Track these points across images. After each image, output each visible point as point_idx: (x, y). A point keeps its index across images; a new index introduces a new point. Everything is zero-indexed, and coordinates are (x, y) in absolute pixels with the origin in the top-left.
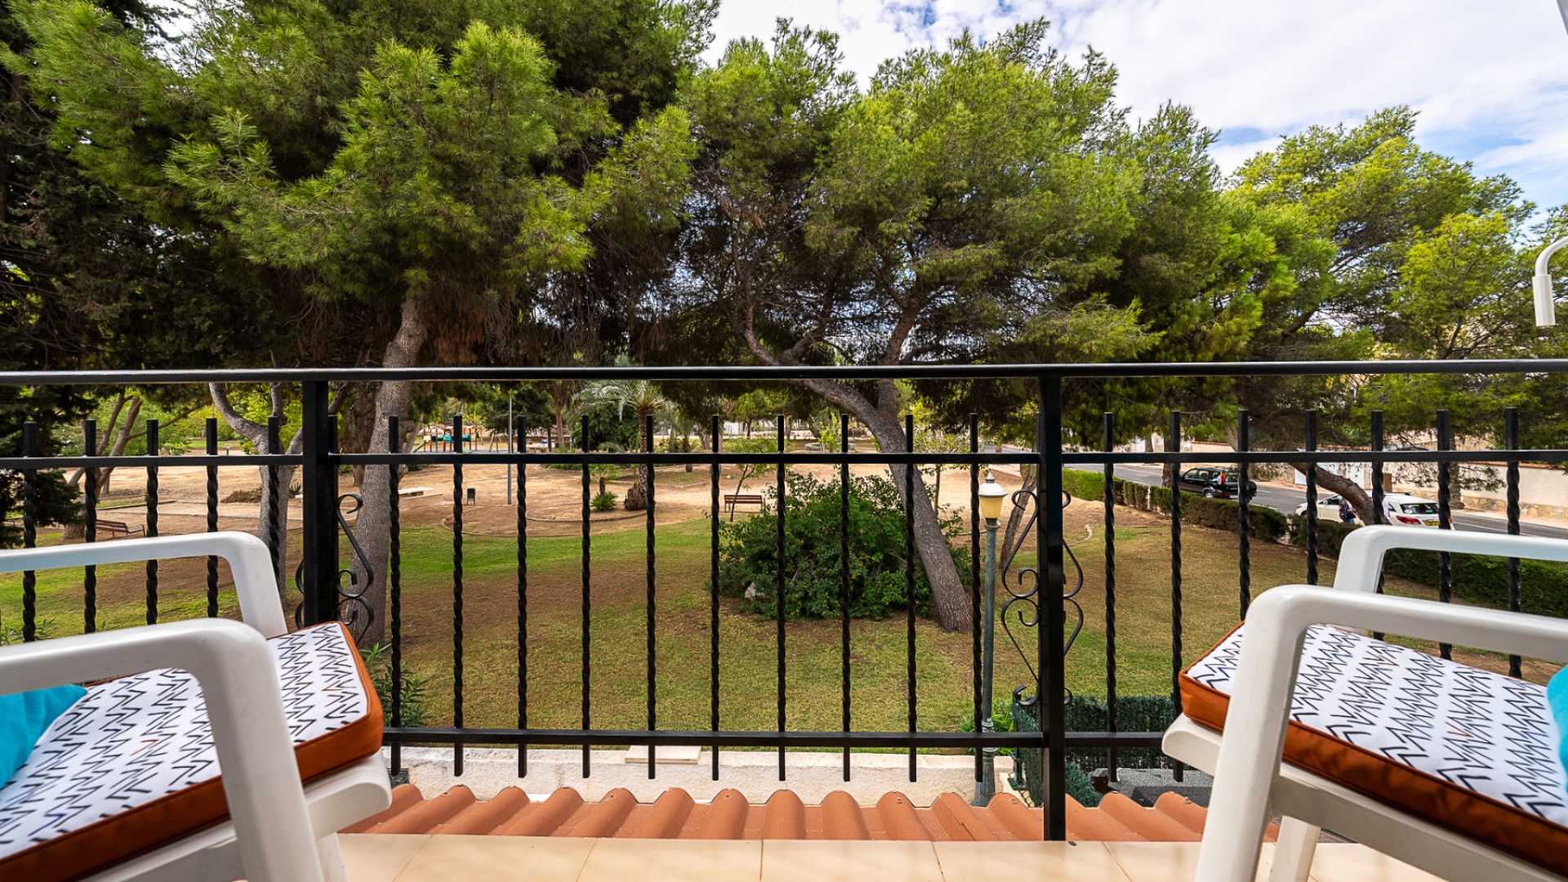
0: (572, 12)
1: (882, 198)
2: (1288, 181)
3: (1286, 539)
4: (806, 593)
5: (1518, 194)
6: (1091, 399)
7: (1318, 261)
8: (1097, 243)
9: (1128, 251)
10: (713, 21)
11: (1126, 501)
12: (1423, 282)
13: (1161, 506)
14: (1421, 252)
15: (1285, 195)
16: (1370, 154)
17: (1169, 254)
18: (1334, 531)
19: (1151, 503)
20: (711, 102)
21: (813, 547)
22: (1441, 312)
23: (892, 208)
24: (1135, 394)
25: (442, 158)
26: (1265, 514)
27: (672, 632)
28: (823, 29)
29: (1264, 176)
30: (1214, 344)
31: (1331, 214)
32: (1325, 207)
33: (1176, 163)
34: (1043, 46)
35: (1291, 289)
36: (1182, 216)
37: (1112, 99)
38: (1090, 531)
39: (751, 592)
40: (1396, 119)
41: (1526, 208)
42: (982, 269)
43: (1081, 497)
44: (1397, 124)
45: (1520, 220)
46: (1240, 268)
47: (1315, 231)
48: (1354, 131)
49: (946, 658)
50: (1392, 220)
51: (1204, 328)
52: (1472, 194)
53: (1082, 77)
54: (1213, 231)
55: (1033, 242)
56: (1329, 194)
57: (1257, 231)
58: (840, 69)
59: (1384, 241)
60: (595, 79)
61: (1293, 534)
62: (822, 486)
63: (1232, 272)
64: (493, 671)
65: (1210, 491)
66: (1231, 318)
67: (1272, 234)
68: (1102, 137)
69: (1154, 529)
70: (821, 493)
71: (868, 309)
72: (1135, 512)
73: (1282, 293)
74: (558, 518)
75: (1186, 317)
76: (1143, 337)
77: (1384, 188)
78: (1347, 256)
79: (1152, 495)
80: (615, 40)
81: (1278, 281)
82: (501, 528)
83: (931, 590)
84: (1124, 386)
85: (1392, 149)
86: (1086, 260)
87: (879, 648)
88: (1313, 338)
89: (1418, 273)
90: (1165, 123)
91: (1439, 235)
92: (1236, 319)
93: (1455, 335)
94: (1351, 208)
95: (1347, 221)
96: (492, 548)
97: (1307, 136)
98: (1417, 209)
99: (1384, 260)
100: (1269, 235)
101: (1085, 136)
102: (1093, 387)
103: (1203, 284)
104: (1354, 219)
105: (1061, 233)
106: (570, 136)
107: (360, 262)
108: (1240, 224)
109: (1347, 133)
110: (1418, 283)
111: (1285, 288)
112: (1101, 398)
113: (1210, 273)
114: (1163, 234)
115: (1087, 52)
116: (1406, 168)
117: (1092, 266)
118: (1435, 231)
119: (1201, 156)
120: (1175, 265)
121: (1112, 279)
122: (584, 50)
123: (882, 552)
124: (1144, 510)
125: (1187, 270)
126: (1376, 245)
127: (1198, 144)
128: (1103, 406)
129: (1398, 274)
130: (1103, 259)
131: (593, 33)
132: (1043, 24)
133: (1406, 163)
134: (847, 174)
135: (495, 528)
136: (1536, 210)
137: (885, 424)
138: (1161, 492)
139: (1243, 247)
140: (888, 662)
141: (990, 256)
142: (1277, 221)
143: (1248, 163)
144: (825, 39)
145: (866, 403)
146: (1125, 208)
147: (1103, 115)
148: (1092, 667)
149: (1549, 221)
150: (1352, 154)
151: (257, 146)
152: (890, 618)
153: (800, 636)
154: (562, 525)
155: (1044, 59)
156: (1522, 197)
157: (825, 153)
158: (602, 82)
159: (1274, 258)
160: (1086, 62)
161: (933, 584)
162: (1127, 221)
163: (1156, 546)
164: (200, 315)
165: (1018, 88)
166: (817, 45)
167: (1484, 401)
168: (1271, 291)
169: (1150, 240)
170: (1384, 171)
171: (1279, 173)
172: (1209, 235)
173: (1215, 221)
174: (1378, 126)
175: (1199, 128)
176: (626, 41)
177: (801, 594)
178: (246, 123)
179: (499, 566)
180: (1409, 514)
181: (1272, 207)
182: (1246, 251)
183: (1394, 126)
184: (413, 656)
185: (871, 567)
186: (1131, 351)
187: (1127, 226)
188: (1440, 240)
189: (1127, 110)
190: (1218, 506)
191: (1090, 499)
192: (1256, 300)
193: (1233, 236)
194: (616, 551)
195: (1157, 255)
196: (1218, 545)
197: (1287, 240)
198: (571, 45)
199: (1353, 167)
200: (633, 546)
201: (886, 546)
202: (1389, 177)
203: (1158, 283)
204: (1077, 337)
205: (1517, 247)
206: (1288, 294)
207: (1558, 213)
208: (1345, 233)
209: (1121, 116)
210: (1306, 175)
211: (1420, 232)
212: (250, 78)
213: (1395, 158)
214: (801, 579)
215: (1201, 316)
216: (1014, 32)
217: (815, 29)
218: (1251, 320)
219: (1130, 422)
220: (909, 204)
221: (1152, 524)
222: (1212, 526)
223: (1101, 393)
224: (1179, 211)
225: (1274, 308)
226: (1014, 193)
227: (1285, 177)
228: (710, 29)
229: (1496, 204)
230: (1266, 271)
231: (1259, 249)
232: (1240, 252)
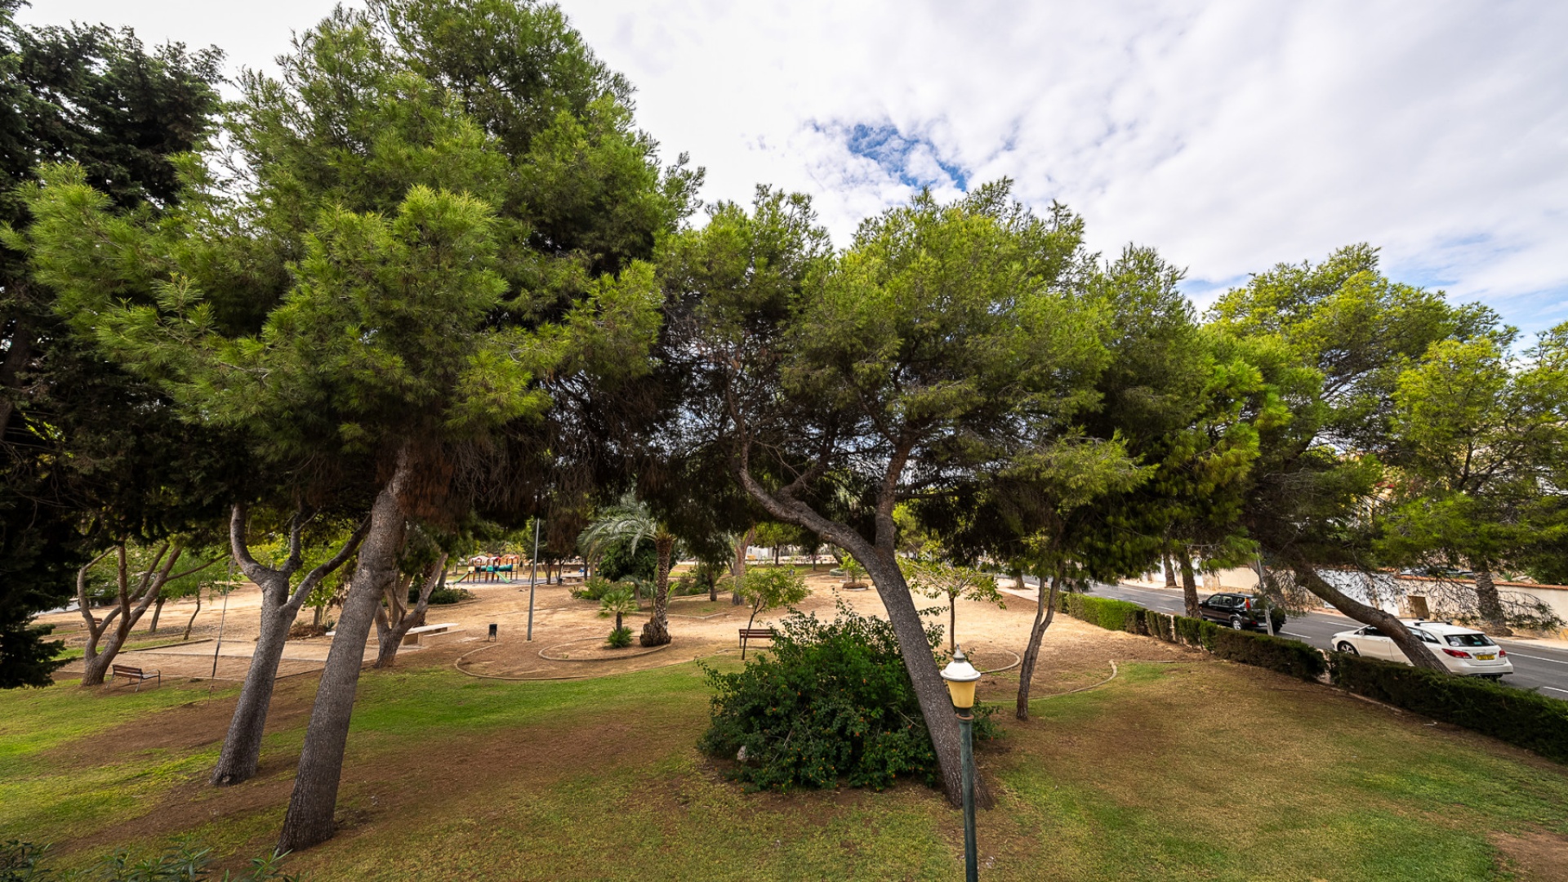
0: (557, 183)
1: (855, 340)
2: (1264, 314)
3: (1326, 677)
4: (800, 757)
5: (1497, 320)
6: (1095, 531)
7: (1306, 388)
8: (1077, 376)
9: (1110, 383)
10: (699, 189)
11: (1150, 631)
12: (1421, 408)
13: (1187, 637)
14: (1412, 379)
15: (1262, 326)
16: (1340, 287)
17: (1154, 387)
18: (1378, 670)
19: (1177, 634)
20: (688, 257)
21: (809, 701)
22: (1448, 439)
23: (866, 349)
24: (1140, 525)
25: (384, 313)
26: (1297, 649)
27: (650, 808)
28: (796, 191)
29: (1240, 310)
30: (1214, 475)
31: (1312, 342)
32: (1305, 337)
33: (1147, 300)
34: (1008, 202)
35: (1285, 418)
36: (1161, 349)
37: (1082, 245)
38: (1114, 667)
39: (741, 755)
40: (1358, 255)
41: (1509, 332)
42: (959, 405)
43: (1104, 627)
44: (1360, 260)
45: (1505, 343)
46: (1229, 398)
47: (1299, 359)
48: (1319, 267)
49: (951, 847)
50: (1374, 347)
51: (1201, 458)
52: (1450, 321)
53: (1050, 227)
54: (1195, 364)
55: (1011, 378)
56: (1307, 324)
57: (1241, 362)
58: (813, 226)
59: (1370, 367)
60: (581, 240)
61: (1333, 673)
62: (822, 627)
63: (1221, 401)
64: (437, 865)
65: (1237, 619)
66: (1228, 449)
67: (1256, 364)
68: (1076, 279)
69: (1184, 665)
70: (822, 635)
71: (870, 443)
72: (1161, 644)
73: (1277, 423)
74: (572, 656)
75: (1180, 449)
76: (1135, 470)
77: (1360, 318)
78: (1336, 382)
79: (1176, 625)
80: (599, 207)
81: (1271, 410)
82: (513, 668)
83: (935, 756)
84: (1127, 519)
85: (1360, 282)
86: (1067, 395)
87: (876, 832)
88: (1316, 464)
89: (1414, 399)
90: (1131, 263)
91: (1428, 360)
92: (1233, 450)
93: (1468, 461)
94: (1331, 337)
95: (1329, 349)
96: (493, 693)
97: (1276, 273)
98: (1398, 336)
99: (1376, 385)
100: (1253, 365)
101: (1061, 279)
102: (1096, 518)
103: (1192, 415)
104: (1337, 347)
105: (1036, 368)
106: (545, 291)
107: (296, 419)
108: (1223, 355)
109: (1313, 269)
110: (1416, 409)
111: (1280, 418)
112: (1105, 530)
113: (1199, 403)
114: (1145, 367)
115: (1052, 206)
116: (1379, 298)
117: (1073, 400)
118: (1422, 358)
119: (1171, 292)
120: (1160, 398)
121: (1096, 412)
122: (569, 215)
123: (883, 707)
124: (1170, 641)
125: (1175, 402)
126: (1363, 371)
127: (1166, 281)
128: (1108, 538)
129: (1391, 400)
130: (1084, 393)
131: (578, 201)
132: (1007, 182)
133: (1377, 294)
134: (820, 319)
135: (506, 669)
136: (1520, 334)
137: (880, 563)
138: (1184, 622)
139: (1229, 378)
140: (883, 855)
141: (967, 393)
142: (1258, 352)
143: (1223, 298)
144: (797, 200)
145: (861, 540)
146: (1098, 341)
147: (1074, 259)
148: (1124, 860)
149: (1541, 345)
150: (1322, 287)
151: (199, 309)
152: (892, 788)
153: (790, 813)
154: (573, 665)
155: (1009, 211)
156: (1502, 322)
157: (796, 300)
158: (586, 242)
159: (1262, 387)
160: (1053, 213)
161: (937, 748)
162: (1102, 354)
163: (1186, 687)
164: (196, 468)
165: (977, 236)
166: (790, 206)
167: (1521, 534)
168: (1266, 420)
169: (1131, 373)
170: (1356, 301)
171: (1254, 307)
172: (1191, 367)
173: (1195, 353)
174: (1342, 262)
175: (1166, 267)
176: (608, 207)
177: (794, 759)
178: (192, 287)
179: (493, 717)
180: (1456, 647)
181: (1250, 338)
182: (1232, 382)
183: (1358, 262)
184: (360, 841)
185: (873, 724)
186: (1125, 485)
187: (1104, 359)
188: (1430, 365)
189: (1098, 255)
190: (1247, 639)
191: (1113, 629)
192: (1252, 430)
193: (1217, 367)
194: (617, 698)
195: (1140, 388)
196: (1253, 685)
197: (1272, 370)
198: (557, 212)
199: (1325, 299)
200: (637, 691)
201: (888, 700)
202: (1363, 307)
203: (1146, 415)
204: (1063, 472)
205: (1513, 372)
206: (1283, 423)
207: (1547, 337)
208: (1330, 360)
209: (1092, 259)
210: (1280, 308)
211: (1406, 358)
212: (216, 246)
213: (1365, 289)
214: (795, 739)
215: (1196, 446)
216: (981, 191)
217: (788, 192)
218: (1249, 451)
219: (1138, 555)
220: (881, 345)
221: (1180, 658)
222: (1244, 662)
223: (1106, 525)
224: (1156, 344)
225: (1270, 436)
226: (986, 331)
227: (1261, 310)
228: (696, 196)
229: (1477, 330)
230: (1257, 400)
231: (1246, 379)
232: (1227, 383)
